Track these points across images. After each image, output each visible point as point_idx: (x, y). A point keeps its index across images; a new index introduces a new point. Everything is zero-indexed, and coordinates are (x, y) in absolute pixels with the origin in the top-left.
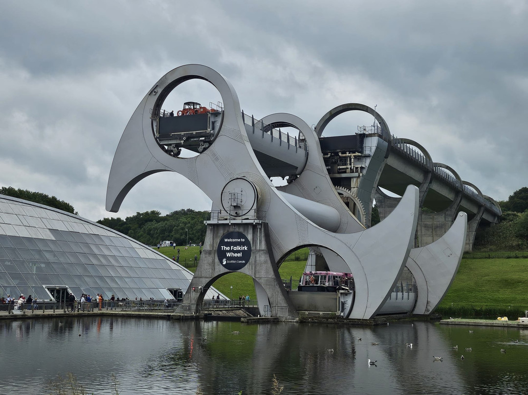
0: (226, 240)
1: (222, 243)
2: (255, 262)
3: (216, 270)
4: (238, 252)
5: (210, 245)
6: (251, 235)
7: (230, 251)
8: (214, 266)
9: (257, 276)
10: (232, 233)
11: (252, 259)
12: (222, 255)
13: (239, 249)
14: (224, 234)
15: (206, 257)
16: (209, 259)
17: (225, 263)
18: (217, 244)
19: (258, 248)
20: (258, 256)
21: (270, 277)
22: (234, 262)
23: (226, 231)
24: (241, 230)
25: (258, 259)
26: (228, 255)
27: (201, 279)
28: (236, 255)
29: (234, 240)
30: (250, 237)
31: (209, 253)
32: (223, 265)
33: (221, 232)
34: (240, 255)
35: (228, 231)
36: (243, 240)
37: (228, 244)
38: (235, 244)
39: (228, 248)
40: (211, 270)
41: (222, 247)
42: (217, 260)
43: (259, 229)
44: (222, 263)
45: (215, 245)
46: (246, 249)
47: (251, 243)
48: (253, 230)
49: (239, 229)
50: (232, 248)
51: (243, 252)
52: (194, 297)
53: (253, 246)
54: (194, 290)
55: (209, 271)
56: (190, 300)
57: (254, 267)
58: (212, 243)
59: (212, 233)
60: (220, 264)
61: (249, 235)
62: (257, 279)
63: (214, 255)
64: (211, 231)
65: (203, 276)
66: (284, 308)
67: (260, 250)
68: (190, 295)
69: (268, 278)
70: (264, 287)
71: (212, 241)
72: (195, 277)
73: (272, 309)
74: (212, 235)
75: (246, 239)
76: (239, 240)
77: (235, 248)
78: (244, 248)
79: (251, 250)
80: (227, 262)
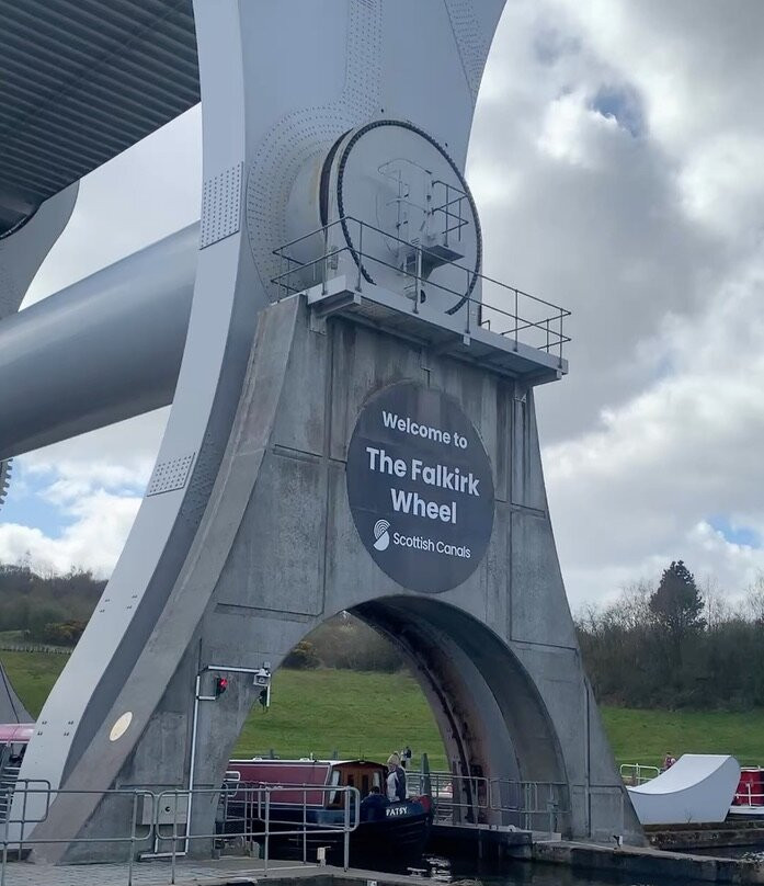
0: (389, 420)
1: (369, 430)
2: (509, 560)
3: (341, 577)
4: (441, 495)
5: (312, 425)
6: (493, 426)
7: (407, 484)
8: (328, 551)
9: (517, 634)
11: (495, 549)
12: (370, 497)
13: (446, 481)
14: (379, 384)
15: (286, 492)
16: (308, 506)
17: (382, 544)
18: (344, 434)
19: (518, 498)
20: (517, 534)
21: (562, 641)
22: (427, 545)
23: (389, 373)
24: (454, 386)
25: (518, 549)
26: (400, 501)
28: (433, 510)
29: (425, 432)
30: (487, 433)
31: (306, 467)
32: (374, 553)
33: (366, 364)
34: (447, 513)
35: (398, 375)
36: (462, 442)
37: (399, 445)
38: (433, 454)
39: (399, 468)
40: (314, 577)
41: (373, 452)
42: (344, 520)
43: (519, 408)
44: (369, 539)
45: (337, 432)
46: (473, 487)
47: (494, 465)
48: (499, 405)
49: (444, 381)
50: (415, 471)
51: (463, 498)
52: (211, 737)
53: (500, 481)
54: (219, 689)
55: (304, 581)
56: (181, 760)
57: (503, 589)
58: (321, 415)
59: (323, 360)
60: (361, 545)
61: (484, 424)
62: (516, 649)
63: (331, 484)
64: (318, 346)
65: (269, 601)
66: (610, 791)
67: (525, 509)
68: (183, 728)
69: (554, 650)
70: (541, 689)
71: (321, 403)
72: (223, 607)
73: (573, 797)
74: (322, 371)
75: (474, 438)
76: (445, 438)
77: (429, 475)
78: (467, 485)
79: (492, 500)
80: (392, 538)
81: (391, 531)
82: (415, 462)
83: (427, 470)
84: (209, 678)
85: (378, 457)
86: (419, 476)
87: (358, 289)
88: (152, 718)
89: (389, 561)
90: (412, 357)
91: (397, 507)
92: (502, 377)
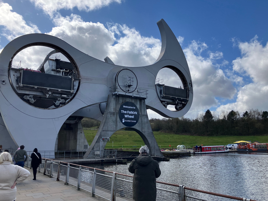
0: (124, 107)
1: (122, 108)
2: (142, 122)
3: (118, 126)
4: (132, 115)
5: (114, 109)
6: (139, 105)
7: (127, 114)
8: (116, 123)
9: (143, 131)
10: (128, 102)
11: (140, 120)
12: (122, 116)
13: (132, 113)
14: (123, 102)
15: (111, 117)
16: (114, 118)
17: (123, 121)
18: (118, 109)
19: (143, 114)
20: (143, 118)
21: (150, 131)
22: (130, 121)
23: (124, 101)
24: (133, 101)
25: (143, 120)
26: (126, 116)
27: (108, 132)
28: (130, 117)
29: (129, 107)
30: (138, 106)
31: (113, 114)
32: (123, 123)
33: (121, 100)
34: (133, 117)
36: (135, 108)
37: (126, 109)
38: (130, 110)
39: (126, 112)
40: (115, 126)
41: (122, 111)
42: (118, 119)
43: (143, 102)
44: (122, 121)
45: (117, 109)
46: (136, 113)
47: (139, 110)
48: (140, 102)
49: (132, 101)
50: (128, 112)
51: (135, 115)
52: (102, 145)
53: (140, 112)
54: (103, 140)
55: (113, 127)
56: (99, 147)
57: (141, 125)
58: (115, 107)
59: (115, 101)
60: (121, 122)
61: (138, 105)
62: (143, 133)
63: (117, 115)
64: (114, 99)
65: (109, 130)
66: (158, 150)
67: (144, 115)
68: (99, 144)
69: (149, 132)
70: (147, 137)
71: (115, 106)
72: (103, 131)
73: (152, 151)
74: (115, 102)
75: (136, 107)
76: (132, 108)
77: (130, 113)
78: (135, 113)
79: (139, 114)
80: (125, 121)
81: (125, 120)
82: (128, 111)
83: (130, 112)
84: (102, 139)
85: (123, 111)
86: (128, 113)
87: (118, 93)
88: (96, 143)
89: (125, 124)
90: (127, 98)
91: (125, 117)
92: (140, 99)
